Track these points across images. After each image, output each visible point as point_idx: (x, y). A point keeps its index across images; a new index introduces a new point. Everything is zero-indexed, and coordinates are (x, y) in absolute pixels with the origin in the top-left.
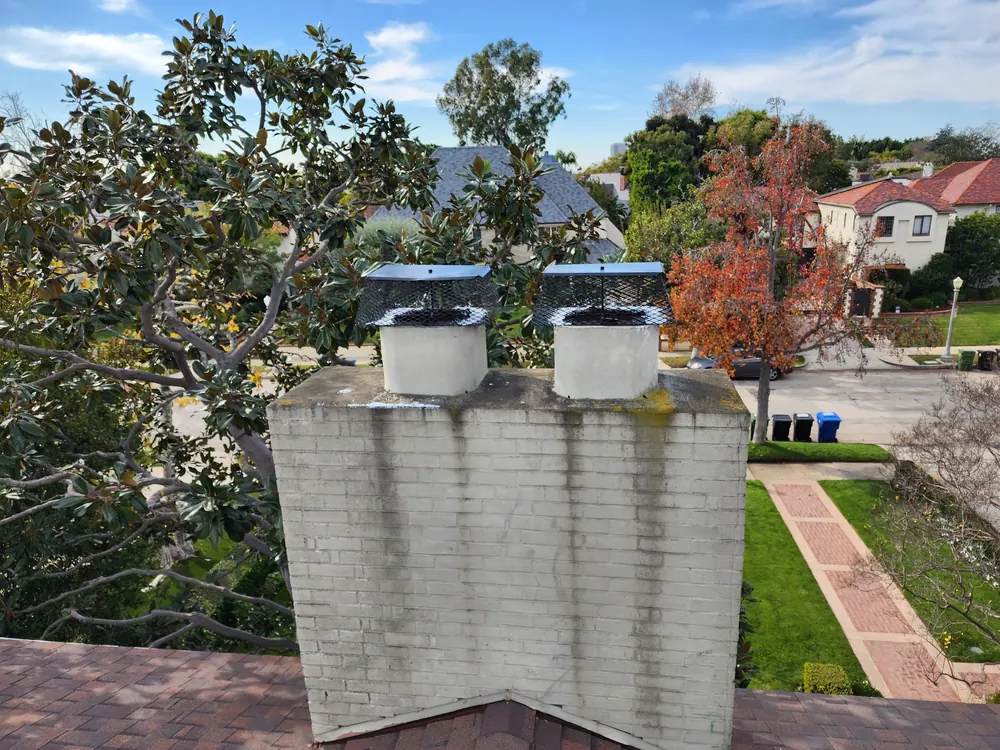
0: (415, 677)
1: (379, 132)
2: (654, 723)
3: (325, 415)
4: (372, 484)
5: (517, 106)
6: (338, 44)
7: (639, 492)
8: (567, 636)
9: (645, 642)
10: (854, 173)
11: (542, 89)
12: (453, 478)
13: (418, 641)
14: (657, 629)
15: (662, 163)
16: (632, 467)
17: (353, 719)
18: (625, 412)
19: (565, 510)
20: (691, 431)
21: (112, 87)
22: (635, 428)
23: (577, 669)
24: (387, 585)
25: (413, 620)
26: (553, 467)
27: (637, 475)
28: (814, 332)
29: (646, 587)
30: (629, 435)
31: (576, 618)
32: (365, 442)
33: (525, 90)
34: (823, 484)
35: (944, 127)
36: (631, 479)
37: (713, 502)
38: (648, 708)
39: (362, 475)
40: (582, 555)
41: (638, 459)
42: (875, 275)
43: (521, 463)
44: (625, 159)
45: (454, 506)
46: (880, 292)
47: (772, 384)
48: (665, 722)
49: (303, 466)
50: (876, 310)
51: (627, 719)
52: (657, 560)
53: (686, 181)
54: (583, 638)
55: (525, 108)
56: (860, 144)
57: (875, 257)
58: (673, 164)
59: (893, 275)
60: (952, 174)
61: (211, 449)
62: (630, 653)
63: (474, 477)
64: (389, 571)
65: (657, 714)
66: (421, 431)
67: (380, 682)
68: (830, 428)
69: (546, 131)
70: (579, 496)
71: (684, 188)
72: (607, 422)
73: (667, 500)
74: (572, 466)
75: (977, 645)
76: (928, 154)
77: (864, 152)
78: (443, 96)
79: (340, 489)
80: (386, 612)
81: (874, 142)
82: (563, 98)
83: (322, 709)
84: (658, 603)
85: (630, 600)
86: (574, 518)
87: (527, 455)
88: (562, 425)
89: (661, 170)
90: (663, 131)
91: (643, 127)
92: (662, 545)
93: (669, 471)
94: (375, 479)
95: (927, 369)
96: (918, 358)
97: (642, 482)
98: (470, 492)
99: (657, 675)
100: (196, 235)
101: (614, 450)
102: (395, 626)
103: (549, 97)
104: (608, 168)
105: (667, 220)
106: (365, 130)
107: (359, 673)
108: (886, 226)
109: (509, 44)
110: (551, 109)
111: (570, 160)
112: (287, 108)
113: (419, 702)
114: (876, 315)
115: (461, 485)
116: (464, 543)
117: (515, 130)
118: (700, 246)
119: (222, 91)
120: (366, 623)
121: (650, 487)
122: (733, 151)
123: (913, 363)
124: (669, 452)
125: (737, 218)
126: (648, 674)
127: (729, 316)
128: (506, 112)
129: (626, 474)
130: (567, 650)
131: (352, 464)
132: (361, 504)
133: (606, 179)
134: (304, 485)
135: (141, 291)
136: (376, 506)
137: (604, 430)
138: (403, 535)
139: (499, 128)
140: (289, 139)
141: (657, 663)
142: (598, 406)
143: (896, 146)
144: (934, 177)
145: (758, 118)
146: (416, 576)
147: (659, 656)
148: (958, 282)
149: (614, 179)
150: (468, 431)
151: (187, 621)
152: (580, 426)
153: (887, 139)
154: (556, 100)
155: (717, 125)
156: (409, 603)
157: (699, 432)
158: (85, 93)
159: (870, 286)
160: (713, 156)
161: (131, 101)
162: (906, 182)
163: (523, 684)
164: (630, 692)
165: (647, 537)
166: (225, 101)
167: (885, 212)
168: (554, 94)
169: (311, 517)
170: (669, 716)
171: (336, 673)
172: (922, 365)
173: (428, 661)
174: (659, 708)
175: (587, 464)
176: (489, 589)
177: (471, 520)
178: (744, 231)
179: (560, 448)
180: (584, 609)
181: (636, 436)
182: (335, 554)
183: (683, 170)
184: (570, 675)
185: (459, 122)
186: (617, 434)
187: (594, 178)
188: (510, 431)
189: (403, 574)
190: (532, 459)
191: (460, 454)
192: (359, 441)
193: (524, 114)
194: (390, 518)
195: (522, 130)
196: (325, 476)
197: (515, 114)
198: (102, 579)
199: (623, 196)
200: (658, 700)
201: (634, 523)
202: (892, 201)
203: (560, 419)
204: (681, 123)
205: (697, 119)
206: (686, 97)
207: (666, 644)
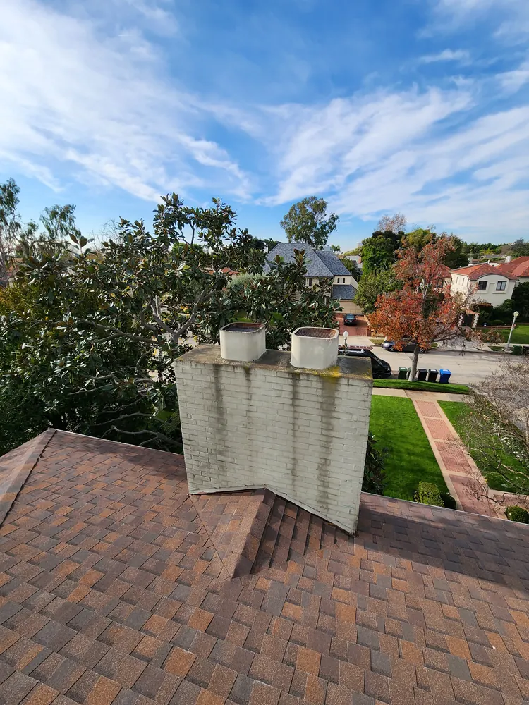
0: (228, 474)
1: (241, 242)
2: (325, 506)
3: (196, 365)
4: (213, 395)
5: (315, 225)
6: (225, 206)
7: (323, 410)
8: (290, 466)
9: (323, 473)
10: (470, 259)
11: (327, 218)
12: (245, 396)
13: (230, 460)
14: (329, 468)
15: (378, 252)
16: (320, 400)
17: (204, 487)
18: (318, 376)
19: (291, 415)
20: (347, 386)
21: (137, 223)
22: (323, 383)
23: (294, 480)
24: (218, 436)
25: (228, 451)
26: (287, 396)
27: (322, 403)
28: (441, 333)
29: (324, 450)
30: (320, 385)
31: (294, 459)
32: (211, 378)
33: (319, 218)
34: (439, 402)
35: (519, 239)
36: (320, 405)
37: (355, 418)
38: (323, 500)
39: (209, 391)
40: (297, 434)
41: (323, 396)
42: (474, 308)
43: (273, 393)
44: (361, 250)
45: (245, 407)
46: (477, 316)
47: (419, 355)
48: (330, 507)
49: (187, 385)
50: (475, 324)
51: (314, 503)
52: (330, 439)
53: (389, 260)
54: (297, 468)
55: (319, 226)
56: (475, 246)
57: (474, 301)
58: (383, 253)
59: (484, 308)
60: (520, 262)
61: (172, 367)
62: (316, 476)
63: (254, 397)
64: (219, 431)
65: (327, 503)
66: (233, 375)
67: (215, 474)
68: (445, 377)
69: (327, 237)
70: (297, 409)
71: (387, 264)
72: (310, 379)
73: (335, 415)
74: (295, 396)
75: (505, 483)
76: (509, 252)
77: (476, 250)
78: (283, 220)
79: (201, 396)
80: (218, 447)
81: (483, 245)
82: (336, 223)
83: (192, 481)
84: (330, 457)
85: (317, 454)
86: (295, 418)
87: (276, 390)
88: (291, 379)
89: (378, 255)
90: (380, 238)
91: (371, 236)
92: (333, 434)
93: (336, 402)
94: (214, 394)
95: (497, 353)
96: (493, 348)
97: (325, 407)
98: (252, 403)
99: (328, 487)
100: (159, 287)
101: (313, 392)
102: (221, 453)
103: (330, 221)
104: (355, 253)
105: (378, 278)
106: (235, 241)
107: (206, 470)
108: (483, 286)
109: (314, 198)
110: (330, 227)
111: (338, 249)
112: (206, 231)
113: (230, 484)
114: (474, 327)
115: (248, 399)
116: (249, 423)
117: (313, 236)
118: (392, 291)
119: (177, 226)
120: (209, 450)
121: (328, 407)
122: (409, 249)
123: (490, 350)
124: (336, 394)
125: (409, 279)
126: (323, 486)
127: (402, 323)
128: (310, 228)
129: (318, 402)
130: (290, 472)
131: (205, 386)
132: (209, 403)
133: (352, 258)
134: (187, 392)
135: (136, 308)
136: (215, 404)
137: (309, 382)
138: (224, 417)
139: (306, 235)
140: (207, 243)
141: (328, 482)
142: (307, 372)
143: (494, 247)
144: (510, 263)
145: (425, 233)
146: (230, 434)
147: (329, 479)
148: (516, 314)
149: (357, 259)
150: (252, 377)
151: (155, 436)
152: (299, 379)
153: (490, 244)
154: (333, 223)
155: (406, 236)
156: (227, 444)
157: (350, 387)
158: (125, 226)
159: (473, 313)
160: (399, 251)
161: (144, 228)
162: (496, 265)
163: (271, 483)
164: (316, 493)
165: (326, 430)
166: (177, 230)
167: (483, 279)
168: (332, 221)
169: (189, 406)
170: (331, 505)
171: (198, 468)
172: (494, 351)
173: (234, 469)
174: (328, 501)
175: (301, 396)
176: (259, 443)
177: (251, 414)
178: (412, 286)
179: (290, 388)
180: (298, 456)
181: (323, 386)
182: (198, 422)
183: (388, 256)
184: (290, 482)
185: (290, 232)
186: (315, 384)
187: (347, 257)
188: (269, 379)
189: (225, 433)
190: (278, 392)
191: (249, 387)
192: (208, 377)
193: (318, 229)
194: (220, 410)
195: (316, 236)
196: (195, 390)
197: (314, 229)
198: (127, 415)
199: (360, 266)
200: (327, 498)
201: (320, 423)
202: (487, 274)
203: (290, 376)
204: (389, 234)
205: (396, 232)
206: (392, 222)
207: (331, 475)
